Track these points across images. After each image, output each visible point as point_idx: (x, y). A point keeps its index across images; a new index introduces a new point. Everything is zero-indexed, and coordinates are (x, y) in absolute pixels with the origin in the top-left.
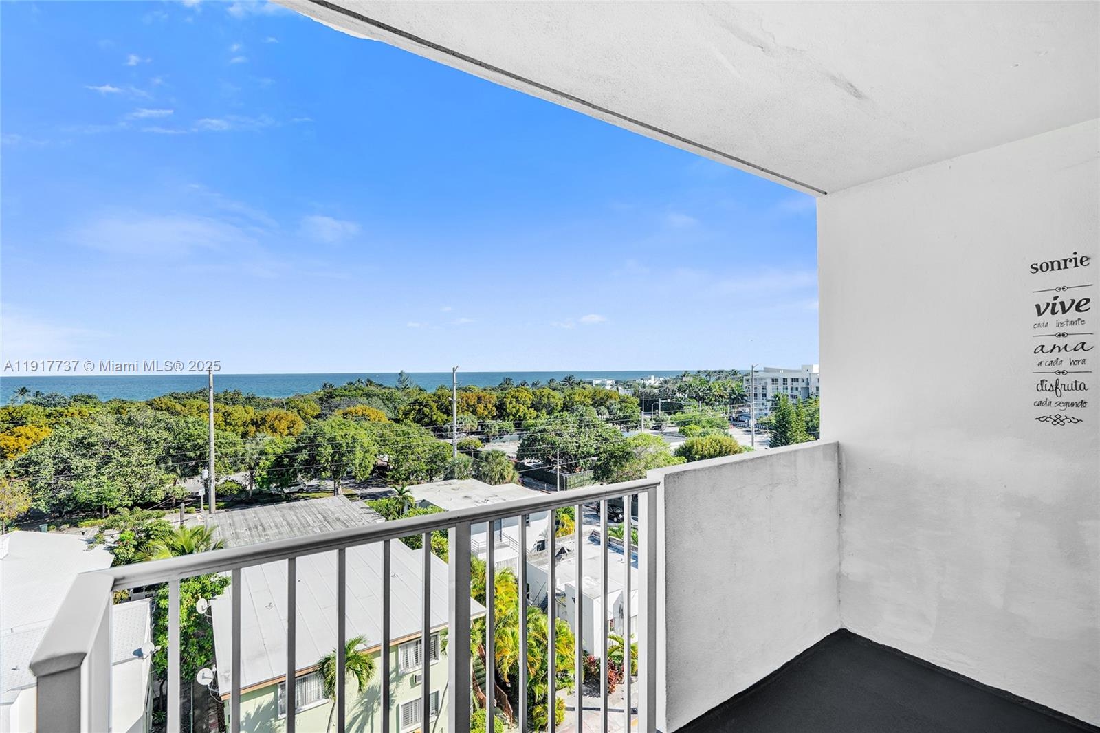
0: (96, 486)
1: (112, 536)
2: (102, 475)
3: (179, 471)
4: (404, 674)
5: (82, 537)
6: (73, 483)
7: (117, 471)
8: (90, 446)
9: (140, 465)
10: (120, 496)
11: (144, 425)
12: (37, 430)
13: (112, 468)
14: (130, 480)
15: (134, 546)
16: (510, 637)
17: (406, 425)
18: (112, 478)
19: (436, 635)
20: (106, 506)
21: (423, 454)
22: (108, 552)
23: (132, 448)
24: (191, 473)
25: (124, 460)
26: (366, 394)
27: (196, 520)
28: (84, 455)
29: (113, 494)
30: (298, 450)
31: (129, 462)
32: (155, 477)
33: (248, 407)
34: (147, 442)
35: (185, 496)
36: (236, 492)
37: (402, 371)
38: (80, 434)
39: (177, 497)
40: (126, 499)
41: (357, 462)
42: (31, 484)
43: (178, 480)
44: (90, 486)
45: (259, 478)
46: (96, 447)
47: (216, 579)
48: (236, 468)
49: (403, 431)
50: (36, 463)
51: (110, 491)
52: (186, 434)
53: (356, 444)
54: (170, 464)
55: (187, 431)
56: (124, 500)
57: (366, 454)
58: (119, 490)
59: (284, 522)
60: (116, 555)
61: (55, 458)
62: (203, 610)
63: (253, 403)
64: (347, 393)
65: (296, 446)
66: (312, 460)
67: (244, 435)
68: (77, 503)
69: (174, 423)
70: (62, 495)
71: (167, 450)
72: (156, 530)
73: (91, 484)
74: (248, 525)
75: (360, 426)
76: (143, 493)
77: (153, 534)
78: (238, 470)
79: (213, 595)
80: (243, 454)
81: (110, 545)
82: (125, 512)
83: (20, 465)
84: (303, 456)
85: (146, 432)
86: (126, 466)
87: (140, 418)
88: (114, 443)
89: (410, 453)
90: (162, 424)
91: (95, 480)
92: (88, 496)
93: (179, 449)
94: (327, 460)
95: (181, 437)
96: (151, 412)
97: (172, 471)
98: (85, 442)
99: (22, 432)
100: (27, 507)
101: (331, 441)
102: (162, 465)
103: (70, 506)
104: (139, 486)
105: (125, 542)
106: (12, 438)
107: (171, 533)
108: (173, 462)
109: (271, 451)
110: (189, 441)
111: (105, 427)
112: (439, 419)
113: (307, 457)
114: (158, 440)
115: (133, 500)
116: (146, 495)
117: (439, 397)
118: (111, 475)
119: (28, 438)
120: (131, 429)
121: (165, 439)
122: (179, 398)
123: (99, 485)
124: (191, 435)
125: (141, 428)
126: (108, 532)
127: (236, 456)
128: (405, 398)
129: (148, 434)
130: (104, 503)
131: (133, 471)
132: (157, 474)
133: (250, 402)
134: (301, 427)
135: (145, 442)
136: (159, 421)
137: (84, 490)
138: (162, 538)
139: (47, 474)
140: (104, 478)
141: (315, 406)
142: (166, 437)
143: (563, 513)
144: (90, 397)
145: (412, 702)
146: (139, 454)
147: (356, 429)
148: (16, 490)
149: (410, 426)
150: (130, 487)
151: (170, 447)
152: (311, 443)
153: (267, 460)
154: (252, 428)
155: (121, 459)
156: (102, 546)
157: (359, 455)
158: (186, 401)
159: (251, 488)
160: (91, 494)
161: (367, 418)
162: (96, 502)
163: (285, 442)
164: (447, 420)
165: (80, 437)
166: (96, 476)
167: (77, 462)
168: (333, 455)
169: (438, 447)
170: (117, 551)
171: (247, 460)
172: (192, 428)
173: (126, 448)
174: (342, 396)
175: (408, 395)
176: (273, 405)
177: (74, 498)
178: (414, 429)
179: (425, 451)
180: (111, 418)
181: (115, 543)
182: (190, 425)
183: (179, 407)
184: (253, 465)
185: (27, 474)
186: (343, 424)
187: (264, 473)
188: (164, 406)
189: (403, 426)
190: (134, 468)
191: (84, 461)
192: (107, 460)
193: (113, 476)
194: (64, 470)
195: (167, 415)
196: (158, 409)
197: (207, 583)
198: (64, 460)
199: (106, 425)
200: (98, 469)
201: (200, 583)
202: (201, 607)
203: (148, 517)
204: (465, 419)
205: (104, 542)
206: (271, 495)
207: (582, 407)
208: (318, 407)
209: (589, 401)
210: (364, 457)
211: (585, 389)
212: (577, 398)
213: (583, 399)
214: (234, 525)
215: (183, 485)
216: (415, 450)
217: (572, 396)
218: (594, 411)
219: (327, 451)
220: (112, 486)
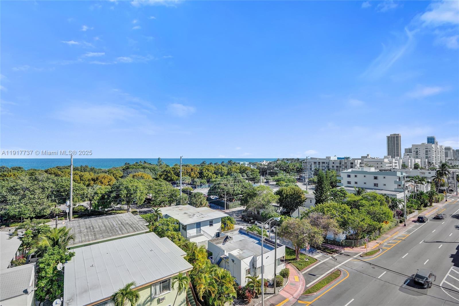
0: (18, 208)
1: (20, 233)
2: (21, 203)
3: (57, 201)
4: (154, 298)
6: (8, 207)
7: (29, 201)
8: (16, 190)
9: (39, 198)
10: (30, 212)
11: (42, 181)
13: (26, 200)
14: (34, 205)
15: (32, 237)
17: (160, 181)
18: (26, 205)
19: (170, 279)
20: (23, 217)
21: (167, 194)
22: (19, 240)
23: (36, 191)
24: (63, 202)
25: (32, 196)
26: (143, 167)
27: (62, 224)
28: (13, 194)
29: (26, 212)
30: (111, 192)
31: (34, 197)
32: (46, 204)
33: (91, 173)
34: (43, 188)
35: (60, 212)
36: (83, 211)
37: (159, 158)
38: (12, 185)
39: (56, 213)
40: (32, 214)
41: (138, 197)
43: (57, 205)
44: (15, 208)
45: (94, 204)
46: (19, 191)
47: (68, 253)
48: (84, 200)
49: (159, 184)
51: (25, 211)
52: (61, 185)
53: (137, 190)
54: (53, 198)
55: (61, 183)
56: (31, 215)
57: (142, 194)
58: (29, 210)
59: (103, 225)
60: (23, 241)
62: (60, 268)
63: (93, 171)
64: (135, 167)
65: (111, 190)
66: (118, 197)
67: (88, 185)
68: (9, 216)
69: (56, 180)
70: (2, 212)
72: (43, 229)
74: (86, 226)
75: (140, 182)
76: (40, 211)
77: (41, 231)
79: (66, 261)
80: (87, 194)
81: (20, 236)
82: (28, 221)
84: (113, 195)
85: (43, 184)
86: (33, 199)
87: (40, 178)
88: (28, 188)
89: (161, 193)
90: (51, 180)
91: (18, 205)
92: (15, 213)
93: (58, 191)
94: (124, 196)
95: (59, 186)
96: (46, 175)
97: (54, 201)
98: (14, 188)
101: (126, 188)
102: (50, 199)
103: (6, 217)
104: (39, 208)
105: (27, 235)
107: (49, 231)
108: (55, 197)
109: (99, 192)
110: (62, 188)
111: (24, 181)
112: (175, 178)
113: (115, 195)
114: (48, 187)
115: (36, 214)
116: (42, 212)
117: (175, 169)
118: (25, 203)
120: (36, 182)
121: (52, 187)
122: (60, 169)
123: (19, 208)
124: (63, 185)
125: (41, 182)
126: (19, 230)
127: (84, 195)
128: (160, 169)
129: (44, 185)
130: (22, 216)
131: (36, 201)
132: (47, 202)
133: (92, 170)
134: (114, 181)
135: (42, 188)
136: (49, 179)
137: (13, 209)
138: (45, 233)
140: (22, 205)
141: (121, 172)
142: (52, 186)
143: (228, 220)
144: (20, 168)
146: (39, 194)
147: (138, 183)
149: (162, 181)
150: (34, 209)
151: (53, 191)
152: (118, 189)
153: (98, 196)
154: (92, 182)
155: (31, 196)
156: (16, 237)
157: (139, 194)
158: (63, 170)
159: (90, 208)
160: (16, 212)
161: (143, 178)
162: (18, 215)
163: (106, 188)
164: (178, 179)
165: (12, 186)
166: (18, 204)
168: (127, 194)
169: (173, 191)
170: (23, 239)
171: (89, 196)
172: (64, 182)
173: (33, 191)
174: (133, 168)
175: (162, 168)
176: (102, 172)
177: (8, 214)
178: (164, 182)
179: (168, 192)
180: (28, 177)
181: (22, 235)
183: (60, 173)
184: (91, 199)
186: (132, 180)
187: (96, 202)
188: (53, 172)
189: (159, 182)
190: (37, 200)
191: (13, 197)
192: (24, 196)
193: (27, 204)
194: (4, 201)
195: (53, 176)
196: (50, 174)
197: (63, 255)
198: (4, 197)
199: (24, 180)
200: (20, 200)
201: (60, 255)
202: (59, 267)
203: (40, 223)
204: (186, 178)
205: (17, 235)
206: (99, 212)
207: (235, 173)
208: (122, 173)
209: (238, 171)
210: (141, 195)
211: (236, 166)
212: (233, 170)
213: (236, 170)
214: (80, 226)
215: (59, 208)
216: (163, 192)
217: (231, 169)
218: (241, 175)
219: (124, 192)
220: (26, 208)
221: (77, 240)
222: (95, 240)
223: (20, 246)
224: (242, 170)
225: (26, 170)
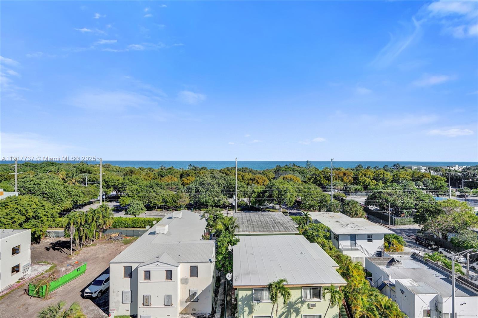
1: (207, 216)
3: (227, 195)
5: (200, 215)
6: (200, 196)
7: (211, 193)
8: (204, 184)
9: (216, 192)
11: (218, 178)
12: (192, 178)
13: (209, 192)
14: (214, 197)
15: (213, 220)
16: (361, 301)
17: (309, 184)
18: (209, 196)
19: (320, 288)
22: (206, 221)
23: (215, 186)
24: (231, 197)
25: (212, 190)
26: (293, 170)
27: (231, 214)
28: (202, 187)
29: (209, 201)
30: (265, 191)
31: (214, 191)
33: (250, 173)
34: (219, 184)
35: (229, 204)
36: (245, 205)
37: (308, 161)
38: (202, 180)
39: (227, 204)
41: (288, 199)
42: (190, 195)
43: (227, 198)
45: (252, 201)
47: (235, 239)
48: (244, 196)
49: (308, 187)
50: (191, 189)
53: (287, 191)
54: (225, 192)
55: (230, 181)
56: (212, 203)
58: (211, 200)
59: (259, 220)
60: (208, 223)
61: (195, 187)
62: (230, 249)
63: (251, 172)
64: (285, 169)
66: (270, 196)
67: (248, 184)
68: (200, 202)
69: (226, 178)
70: (197, 199)
71: (224, 187)
72: (219, 216)
73: (204, 197)
74: (247, 219)
75: (290, 184)
76: (217, 202)
78: (245, 197)
79: (234, 244)
80: (247, 191)
82: (210, 208)
83: (187, 189)
84: (267, 194)
85: (218, 181)
86: (213, 192)
87: (217, 176)
88: (210, 184)
89: (310, 197)
91: (205, 196)
92: (203, 201)
93: (228, 187)
94: (276, 197)
95: (228, 183)
96: (220, 174)
97: (225, 195)
98: (203, 183)
99: (189, 178)
100: (189, 202)
101: (278, 189)
102: (223, 193)
104: (216, 199)
105: (210, 218)
106: (186, 180)
107: (223, 218)
108: (226, 192)
109: (256, 191)
110: (231, 185)
111: (208, 179)
112: (324, 182)
113: (269, 195)
114: (221, 184)
115: (214, 204)
117: (325, 173)
118: (209, 194)
119: (190, 180)
120: (214, 179)
121: (224, 184)
122: (229, 169)
123: (206, 197)
124: (231, 183)
126: (206, 214)
127: (245, 192)
128: (309, 172)
130: (207, 204)
131: (215, 194)
132: (221, 196)
134: (267, 182)
136: (222, 177)
137: (202, 198)
138: (220, 219)
139: (193, 191)
140: (207, 195)
143: (393, 239)
144: (205, 168)
145: (308, 315)
146: (216, 188)
147: (288, 185)
148: (186, 196)
149: (311, 185)
150: (214, 199)
152: (269, 189)
153: (255, 194)
154: (251, 182)
156: (204, 219)
157: (289, 196)
158: (231, 170)
159: (250, 204)
161: (293, 180)
162: (205, 203)
163: (261, 188)
164: (328, 183)
165: (201, 181)
167: (201, 189)
168: (278, 195)
169: (323, 196)
170: (208, 221)
171: (248, 194)
173: (213, 186)
174: (283, 170)
175: (310, 171)
176: (258, 173)
177: (200, 201)
178: (313, 186)
179: (317, 197)
180: (210, 175)
181: (208, 218)
182: (231, 179)
183: (228, 172)
184: (250, 196)
185: (189, 192)
186: (283, 182)
187: (254, 199)
188: (224, 172)
190: (215, 193)
191: (202, 189)
192: (208, 189)
194: (197, 192)
195: (224, 175)
197: (232, 240)
198: (197, 188)
199: (208, 177)
200: (206, 192)
201: (230, 239)
202: (230, 247)
203: (217, 211)
204: (337, 183)
205: (205, 217)
206: (256, 208)
207: (405, 181)
208: (274, 175)
209: (410, 178)
210: (291, 197)
211: (406, 171)
212: (402, 176)
213: (405, 177)
214: (242, 218)
215: (228, 201)
216: (312, 196)
217: (399, 175)
218: (414, 183)
219: (276, 193)
220: (209, 198)
221: (241, 230)
222: (254, 232)
223: (207, 226)
224: (417, 176)
225: (209, 169)
